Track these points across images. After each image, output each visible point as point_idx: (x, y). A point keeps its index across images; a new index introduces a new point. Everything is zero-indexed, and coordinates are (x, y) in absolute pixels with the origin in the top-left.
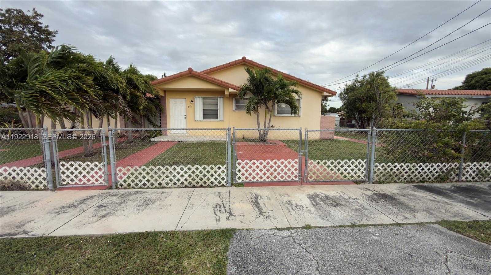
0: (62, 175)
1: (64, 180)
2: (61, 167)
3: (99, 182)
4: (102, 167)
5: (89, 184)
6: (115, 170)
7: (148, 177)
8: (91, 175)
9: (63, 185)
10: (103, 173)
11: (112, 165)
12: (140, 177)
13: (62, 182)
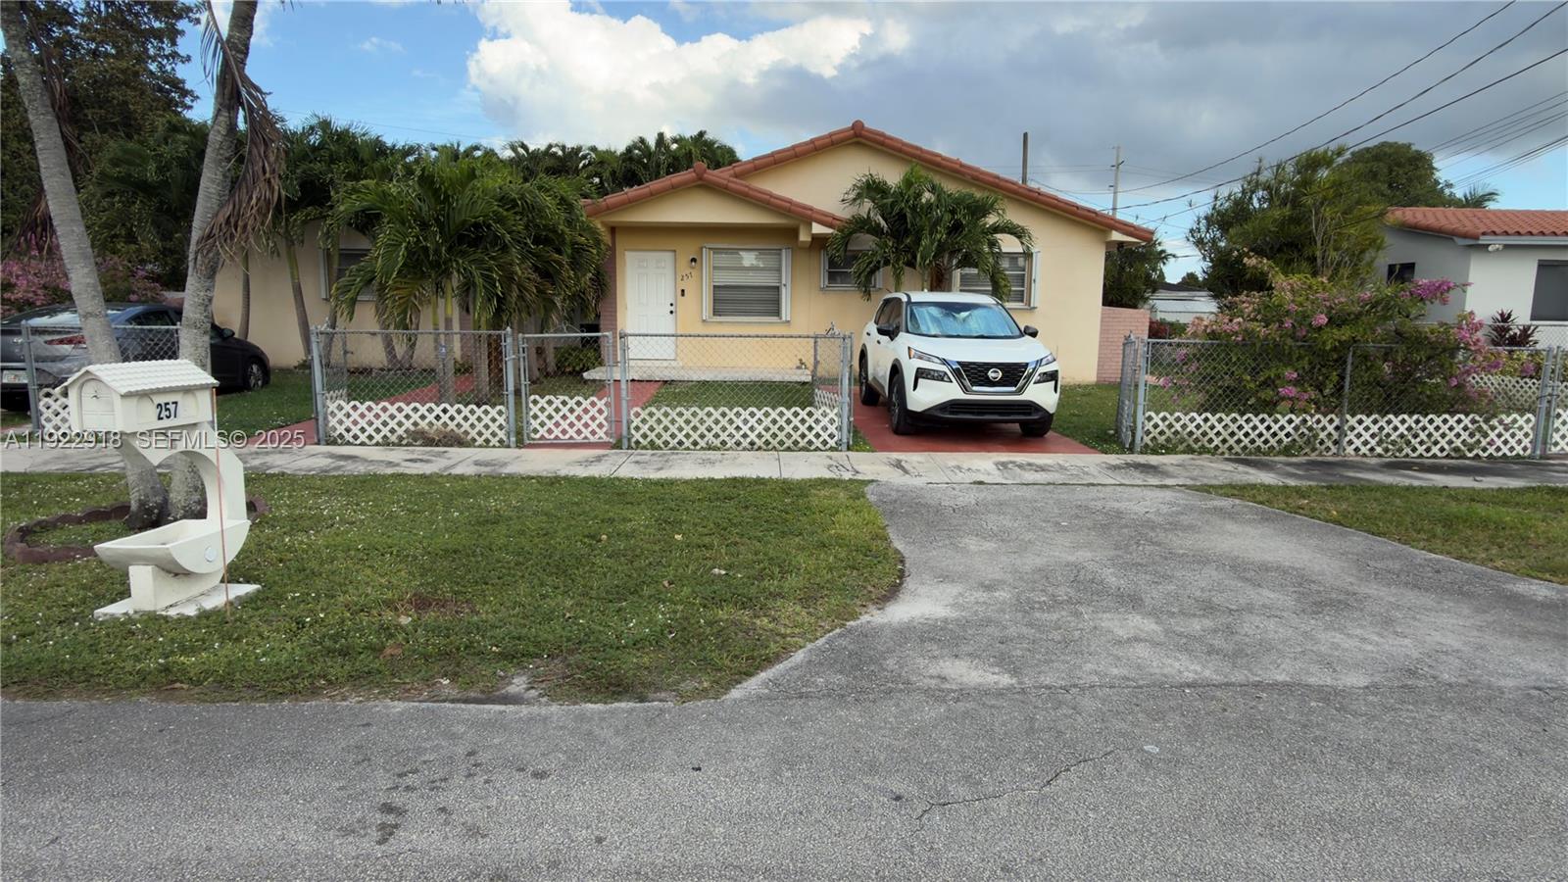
0: (532, 421)
1: (536, 431)
2: (531, 405)
3: (597, 436)
4: (604, 408)
5: (579, 439)
6: (629, 414)
7: (687, 429)
8: (583, 421)
9: (534, 439)
10: (606, 419)
11: (624, 404)
12: (673, 429)
13: (532, 435)
